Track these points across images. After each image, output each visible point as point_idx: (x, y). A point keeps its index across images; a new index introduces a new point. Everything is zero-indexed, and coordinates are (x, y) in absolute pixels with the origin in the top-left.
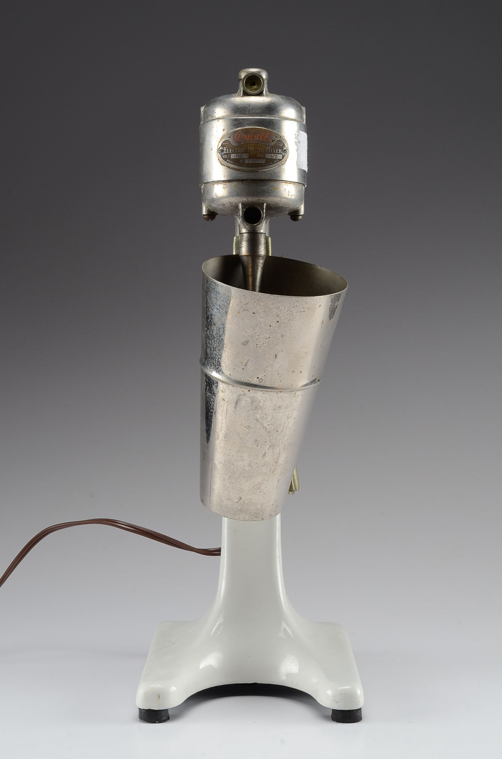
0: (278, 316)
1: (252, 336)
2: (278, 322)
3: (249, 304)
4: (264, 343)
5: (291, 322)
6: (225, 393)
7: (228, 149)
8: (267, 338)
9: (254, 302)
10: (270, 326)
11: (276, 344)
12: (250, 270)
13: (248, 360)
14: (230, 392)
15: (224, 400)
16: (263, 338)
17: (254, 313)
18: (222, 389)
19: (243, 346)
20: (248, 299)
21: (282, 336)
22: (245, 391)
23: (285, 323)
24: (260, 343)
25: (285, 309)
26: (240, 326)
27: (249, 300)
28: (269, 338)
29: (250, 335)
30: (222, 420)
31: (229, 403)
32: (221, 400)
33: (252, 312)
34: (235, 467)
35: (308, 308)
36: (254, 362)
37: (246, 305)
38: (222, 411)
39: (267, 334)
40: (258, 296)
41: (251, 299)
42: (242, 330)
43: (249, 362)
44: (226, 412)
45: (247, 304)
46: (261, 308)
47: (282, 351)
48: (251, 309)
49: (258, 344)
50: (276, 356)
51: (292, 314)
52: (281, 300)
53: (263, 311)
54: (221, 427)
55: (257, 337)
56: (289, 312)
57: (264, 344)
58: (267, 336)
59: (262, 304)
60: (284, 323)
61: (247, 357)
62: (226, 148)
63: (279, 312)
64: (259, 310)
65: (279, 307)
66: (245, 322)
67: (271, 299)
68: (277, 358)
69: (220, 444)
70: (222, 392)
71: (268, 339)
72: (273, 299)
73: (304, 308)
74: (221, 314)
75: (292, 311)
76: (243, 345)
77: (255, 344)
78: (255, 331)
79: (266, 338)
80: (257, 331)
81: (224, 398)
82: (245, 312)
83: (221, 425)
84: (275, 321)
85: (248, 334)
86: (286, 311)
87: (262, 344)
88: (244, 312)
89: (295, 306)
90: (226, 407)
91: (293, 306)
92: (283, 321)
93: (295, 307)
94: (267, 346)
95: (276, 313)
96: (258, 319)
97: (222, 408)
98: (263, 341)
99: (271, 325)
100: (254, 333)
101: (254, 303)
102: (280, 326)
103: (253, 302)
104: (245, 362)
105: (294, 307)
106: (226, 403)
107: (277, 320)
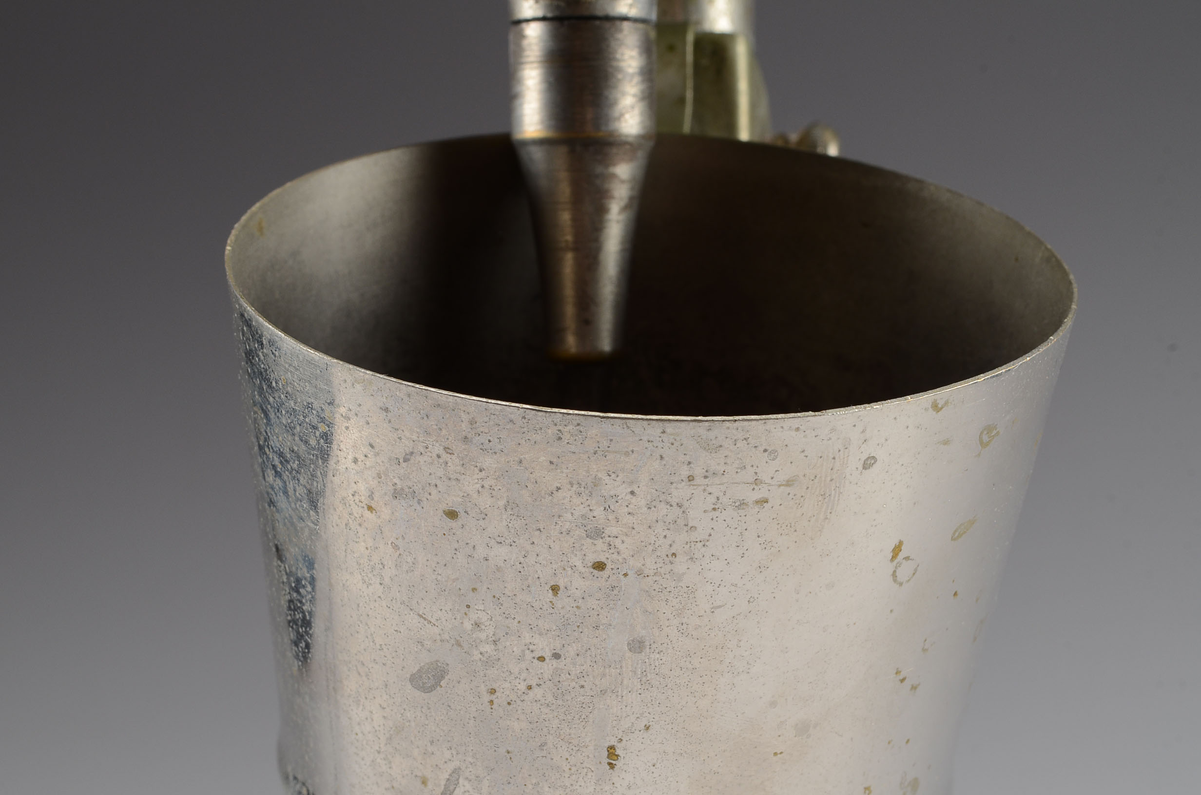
0: (597, 533)
1: (459, 644)
2: (600, 566)
3: (421, 459)
4: (533, 683)
5: (681, 565)
8: (547, 654)
9: (445, 448)
10: (555, 589)
11: (603, 692)
12: (565, 217)
13: (456, 771)
16: (521, 658)
17: (452, 514)
19: (418, 693)
20: (408, 434)
21: (637, 646)
23: (647, 572)
24: (507, 685)
25: (632, 493)
26: (387, 580)
27: (415, 437)
28: (556, 656)
29: (446, 636)
33: (444, 506)
35: (789, 483)
36: (486, 783)
37: (404, 465)
39: (541, 634)
40: (464, 416)
41: (427, 433)
42: (403, 603)
43: (461, 781)
45: (406, 460)
46: (487, 484)
47: (647, 728)
48: (434, 492)
49: (495, 686)
50: (612, 752)
51: (681, 522)
52: (606, 444)
53: (502, 503)
55: (488, 648)
56: (663, 509)
57: (530, 688)
58: (544, 646)
59: (488, 461)
60: (639, 573)
61: (447, 754)
63: (599, 512)
64: (475, 496)
65: (596, 482)
66: (409, 560)
67: (537, 437)
68: (619, 764)
71: (554, 662)
72: (552, 431)
73: (757, 482)
74: (293, 505)
75: (680, 506)
76: (418, 688)
77: (483, 689)
78: (474, 616)
79: (542, 659)
80: (484, 617)
82: (403, 502)
84: (578, 563)
85: (437, 630)
86: (643, 503)
87: (522, 687)
88: (395, 502)
89: (698, 471)
91: (685, 472)
92: (631, 562)
93: (699, 480)
94: (550, 698)
95: (583, 516)
96: (481, 552)
98: (524, 675)
99: (561, 584)
100: (468, 625)
101: (445, 456)
102: (613, 587)
103: (438, 449)
104: (443, 783)
105: (691, 478)
107: (592, 558)
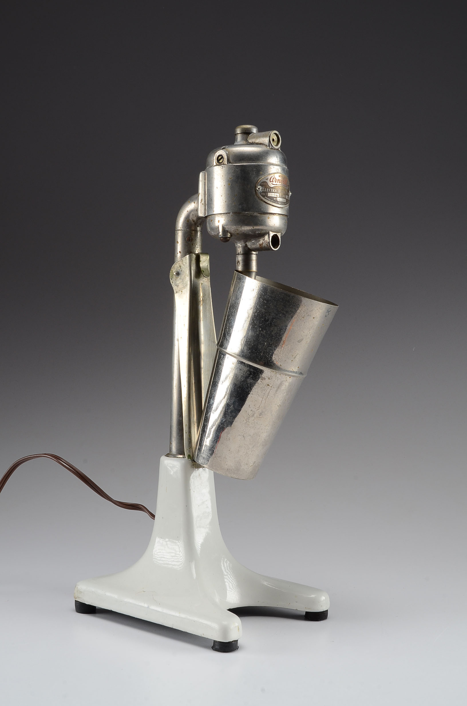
6: (272, 380)
7: (265, 189)
14: (276, 379)
15: (268, 385)
18: (269, 377)
22: (287, 378)
30: (262, 401)
31: (272, 388)
32: (266, 386)
34: (260, 438)
38: (264, 394)
44: (267, 395)
54: (259, 406)
62: (264, 188)
69: (254, 420)
70: (269, 379)
81: (269, 384)
83: (260, 405)
90: (269, 391)
97: (265, 391)
100: (309, 333)
106: (270, 387)
